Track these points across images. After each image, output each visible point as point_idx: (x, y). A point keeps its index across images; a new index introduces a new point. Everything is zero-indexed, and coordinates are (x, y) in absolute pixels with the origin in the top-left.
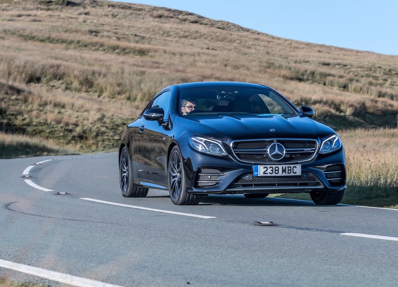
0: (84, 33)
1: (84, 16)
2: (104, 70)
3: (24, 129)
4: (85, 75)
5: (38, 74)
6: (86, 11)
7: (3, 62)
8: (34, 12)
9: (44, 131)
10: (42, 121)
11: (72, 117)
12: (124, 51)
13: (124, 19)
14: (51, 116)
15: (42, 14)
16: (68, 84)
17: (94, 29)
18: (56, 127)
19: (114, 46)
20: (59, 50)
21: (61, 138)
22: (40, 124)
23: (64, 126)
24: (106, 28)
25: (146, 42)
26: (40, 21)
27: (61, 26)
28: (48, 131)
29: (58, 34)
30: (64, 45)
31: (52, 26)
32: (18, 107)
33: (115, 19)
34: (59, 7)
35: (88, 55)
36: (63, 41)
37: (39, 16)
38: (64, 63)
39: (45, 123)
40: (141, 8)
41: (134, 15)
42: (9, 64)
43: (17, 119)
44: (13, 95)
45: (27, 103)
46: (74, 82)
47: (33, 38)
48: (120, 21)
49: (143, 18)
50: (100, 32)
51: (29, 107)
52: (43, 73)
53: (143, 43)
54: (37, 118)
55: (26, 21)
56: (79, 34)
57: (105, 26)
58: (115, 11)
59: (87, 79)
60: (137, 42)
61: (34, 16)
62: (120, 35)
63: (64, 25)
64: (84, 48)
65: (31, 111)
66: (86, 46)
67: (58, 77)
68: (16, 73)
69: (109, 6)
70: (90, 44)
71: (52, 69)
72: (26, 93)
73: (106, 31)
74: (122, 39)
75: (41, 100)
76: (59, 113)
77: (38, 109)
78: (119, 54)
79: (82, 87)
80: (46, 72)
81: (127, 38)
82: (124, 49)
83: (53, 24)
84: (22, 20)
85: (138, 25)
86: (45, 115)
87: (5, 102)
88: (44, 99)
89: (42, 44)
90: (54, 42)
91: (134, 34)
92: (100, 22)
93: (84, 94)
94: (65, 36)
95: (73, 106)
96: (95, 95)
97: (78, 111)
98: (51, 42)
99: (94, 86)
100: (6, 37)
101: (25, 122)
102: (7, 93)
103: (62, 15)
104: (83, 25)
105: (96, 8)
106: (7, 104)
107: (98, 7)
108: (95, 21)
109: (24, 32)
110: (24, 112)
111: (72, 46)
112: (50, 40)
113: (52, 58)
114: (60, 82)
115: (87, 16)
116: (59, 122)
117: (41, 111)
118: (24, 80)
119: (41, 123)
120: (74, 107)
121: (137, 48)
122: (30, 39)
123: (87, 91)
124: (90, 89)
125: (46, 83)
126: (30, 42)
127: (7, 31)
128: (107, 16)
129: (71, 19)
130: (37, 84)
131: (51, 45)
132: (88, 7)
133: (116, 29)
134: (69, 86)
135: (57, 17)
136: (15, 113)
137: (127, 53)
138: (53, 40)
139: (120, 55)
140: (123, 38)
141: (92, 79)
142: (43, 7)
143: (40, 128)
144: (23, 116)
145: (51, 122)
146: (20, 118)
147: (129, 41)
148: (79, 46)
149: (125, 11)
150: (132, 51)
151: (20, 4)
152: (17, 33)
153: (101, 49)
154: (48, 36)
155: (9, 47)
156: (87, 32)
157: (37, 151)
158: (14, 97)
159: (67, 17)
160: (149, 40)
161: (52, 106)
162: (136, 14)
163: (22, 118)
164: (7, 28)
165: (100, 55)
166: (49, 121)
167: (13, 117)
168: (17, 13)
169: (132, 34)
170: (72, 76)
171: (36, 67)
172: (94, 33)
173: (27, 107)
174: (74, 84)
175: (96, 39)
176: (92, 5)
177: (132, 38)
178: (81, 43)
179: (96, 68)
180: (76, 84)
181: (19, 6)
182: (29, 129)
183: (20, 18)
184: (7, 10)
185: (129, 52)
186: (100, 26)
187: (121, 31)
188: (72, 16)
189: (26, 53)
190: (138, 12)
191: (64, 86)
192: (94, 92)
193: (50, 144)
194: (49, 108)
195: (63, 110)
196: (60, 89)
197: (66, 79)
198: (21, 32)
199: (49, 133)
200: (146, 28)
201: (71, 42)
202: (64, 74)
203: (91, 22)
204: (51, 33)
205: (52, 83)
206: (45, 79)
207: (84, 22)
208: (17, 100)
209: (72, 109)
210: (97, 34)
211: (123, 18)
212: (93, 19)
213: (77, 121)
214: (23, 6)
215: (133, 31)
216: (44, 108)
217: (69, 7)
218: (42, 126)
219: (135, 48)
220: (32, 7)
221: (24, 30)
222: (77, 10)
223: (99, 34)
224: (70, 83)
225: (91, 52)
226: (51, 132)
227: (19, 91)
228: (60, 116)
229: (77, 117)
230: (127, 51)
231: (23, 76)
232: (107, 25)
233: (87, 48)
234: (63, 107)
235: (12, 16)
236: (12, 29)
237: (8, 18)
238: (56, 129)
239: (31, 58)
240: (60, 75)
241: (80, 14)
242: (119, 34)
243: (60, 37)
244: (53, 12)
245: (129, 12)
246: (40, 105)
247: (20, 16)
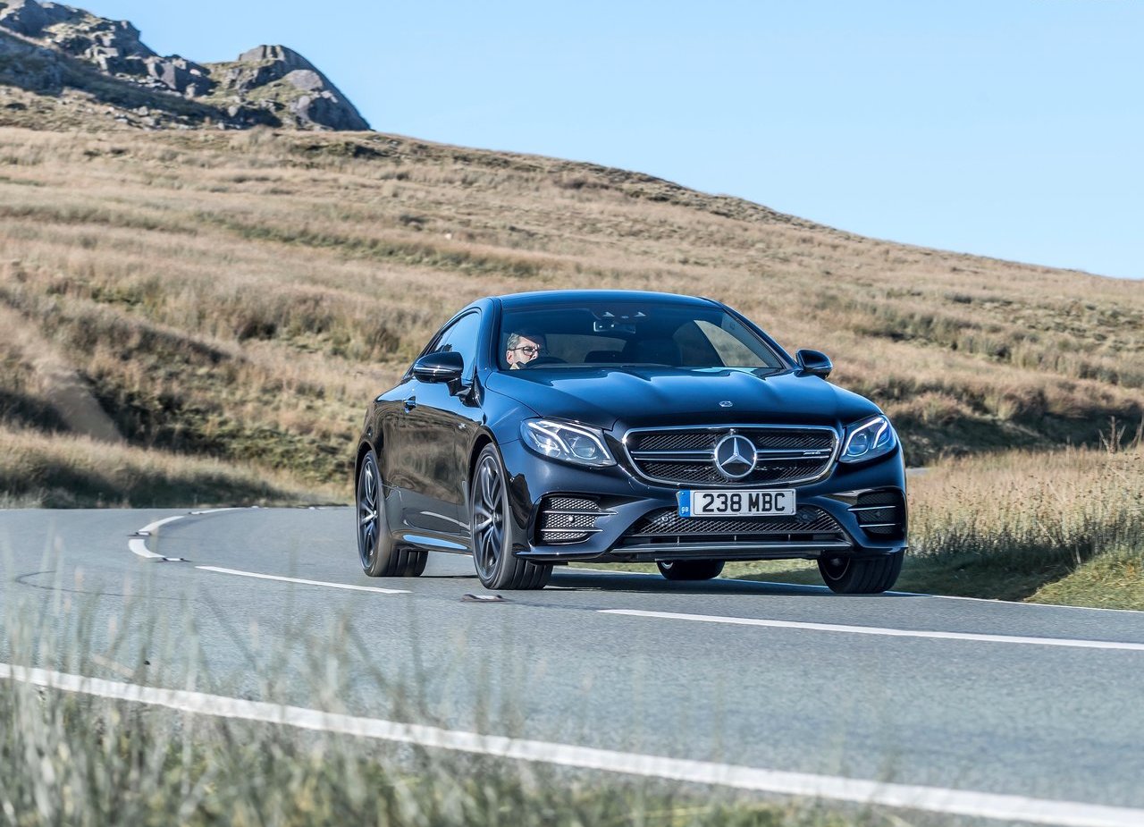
0: (388, 223)
1: (395, 181)
2: (425, 310)
3: (223, 445)
4: (381, 320)
5: (269, 318)
6: (401, 169)
7: (186, 289)
8: (276, 172)
9: (271, 450)
10: (266, 428)
11: (339, 418)
12: (481, 265)
13: (492, 191)
14: (288, 414)
15: (295, 176)
16: (338, 342)
17: (413, 212)
18: (299, 441)
19: (458, 255)
20: (326, 262)
21: (310, 467)
22: (261, 433)
23: (318, 438)
24: (445, 211)
25: (537, 246)
26: (288, 193)
27: (336, 206)
28: (279, 450)
29: (327, 224)
30: (339, 249)
31: (314, 205)
32: (210, 395)
33: (469, 190)
34: (337, 160)
35: (393, 274)
36: (338, 242)
37: (287, 181)
38: (333, 292)
39: (274, 433)
40: (533, 163)
41: (515, 182)
42: (200, 294)
43: (207, 421)
44: (201, 365)
45: (234, 385)
46: (354, 337)
47: (266, 234)
48: (481, 195)
49: (537, 189)
50: (427, 221)
51: (239, 395)
52: (281, 316)
53: (530, 248)
54: (254, 419)
55: (255, 193)
56: (377, 225)
57: (445, 207)
58: (471, 170)
59: (384, 330)
60: (516, 245)
61: (275, 181)
62: (477, 227)
63: (344, 203)
64: (385, 259)
65: (243, 402)
66: (391, 253)
67: (316, 324)
68: (215, 315)
69: (456, 159)
70: (400, 248)
71: (303, 308)
72: (232, 362)
73: (442, 218)
74: (479, 238)
75: (267, 377)
76: (309, 408)
77: (259, 400)
78: (468, 272)
79: (373, 349)
80: (288, 313)
81: (491, 236)
82: (482, 262)
83: (319, 201)
84: (245, 191)
85: (524, 203)
86: (275, 413)
87: (182, 382)
88: (276, 375)
89: (287, 247)
90: (315, 242)
91: (509, 225)
92: (431, 198)
93: (376, 367)
94: (343, 228)
95: (343, 392)
96: (403, 369)
97: (353, 406)
98: (308, 243)
99: (400, 349)
100: (201, 230)
101: (226, 428)
102: (187, 361)
103: (344, 179)
104: (391, 205)
105: (425, 164)
106: (186, 385)
107: (430, 161)
108: (421, 195)
109: (246, 219)
110: (224, 404)
111: (358, 253)
112: (308, 238)
113: (303, 280)
114: (321, 337)
115: (403, 183)
116: (305, 430)
117: (267, 403)
118: (236, 332)
119: (263, 431)
120: (346, 397)
121: (513, 261)
122: (259, 236)
123: (383, 360)
124: (390, 355)
125: (288, 340)
126: (257, 243)
127: (206, 216)
128: (451, 182)
129: (363, 190)
130: (266, 342)
131: (308, 250)
132: (407, 161)
133: (469, 214)
134: (342, 347)
135: (331, 183)
136: (202, 407)
137: (487, 271)
138: (314, 237)
139: (470, 275)
140: (482, 235)
141: (395, 331)
142: (298, 159)
143: (262, 443)
144: (221, 415)
145: (287, 430)
146: (214, 418)
147: (496, 243)
148: (376, 254)
149: (493, 171)
150: (501, 266)
151: (243, 153)
152: (228, 220)
153: (426, 260)
154: (301, 227)
155: (204, 253)
156: (397, 221)
157: (245, 496)
158: (203, 371)
159: (356, 184)
160: (546, 240)
161: (292, 392)
162: (521, 178)
163: (218, 419)
164: (206, 208)
165: (423, 273)
166: (282, 429)
167: (198, 417)
168: (237, 172)
169: (504, 227)
170: (349, 323)
171: (266, 300)
172: (413, 223)
173: (233, 394)
174: (353, 341)
175: (415, 237)
176: (415, 157)
177: (504, 235)
178: (380, 247)
179: (407, 305)
180: (357, 342)
181: (240, 155)
182: (235, 445)
183: (241, 186)
184: (211, 166)
185: (494, 269)
186: (433, 205)
187: (482, 218)
188: (367, 182)
189: (243, 266)
190: (525, 175)
191: (329, 346)
192: (401, 362)
193: (283, 481)
194: (285, 396)
195: (319, 403)
196: (320, 353)
197: (335, 329)
198: (240, 218)
199: (283, 455)
200: (541, 212)
201: (357, 244)
202: (330, 318)
203: (411, 197)
204: (311, 221)
205: (301, 340)
206: (285, 330)
207: (395, 195)
208: (211, 376)
209: (340, 400)
210: (420, 225)
211: (488, 188)
212: (416, 190)
213: (349, 429)
214: (251, 156)
215: (509, 219)
216: (275, 396)
217: (361, 160)
218: (265, 438)
219: (508, 258)
220: (272, 158)
221: (245, 213)
222: (379, 167)
223: (426, 226)
224: (344, 339)
225: (402, 268)
226: (286, 454)
227: (216, 357)
228: (310, 416)
229: (351, 420)
230: (489, 266)
231: (234, 321)
232: (450, 203)
233: (392, 258)
234: (320, 395)
235: (222, 179)
236: (216, 211)
237: (214, 184)
238: (299, 445)
239: (251, 280)
240: (321, 321)
241: (386, 178)
242: (473, 224)
243: (330, 230)
244: (321, 171)
245: (503, 173)
246: (265, 391)
247: (241, 180)
